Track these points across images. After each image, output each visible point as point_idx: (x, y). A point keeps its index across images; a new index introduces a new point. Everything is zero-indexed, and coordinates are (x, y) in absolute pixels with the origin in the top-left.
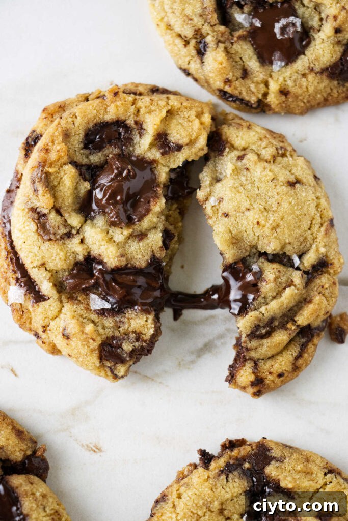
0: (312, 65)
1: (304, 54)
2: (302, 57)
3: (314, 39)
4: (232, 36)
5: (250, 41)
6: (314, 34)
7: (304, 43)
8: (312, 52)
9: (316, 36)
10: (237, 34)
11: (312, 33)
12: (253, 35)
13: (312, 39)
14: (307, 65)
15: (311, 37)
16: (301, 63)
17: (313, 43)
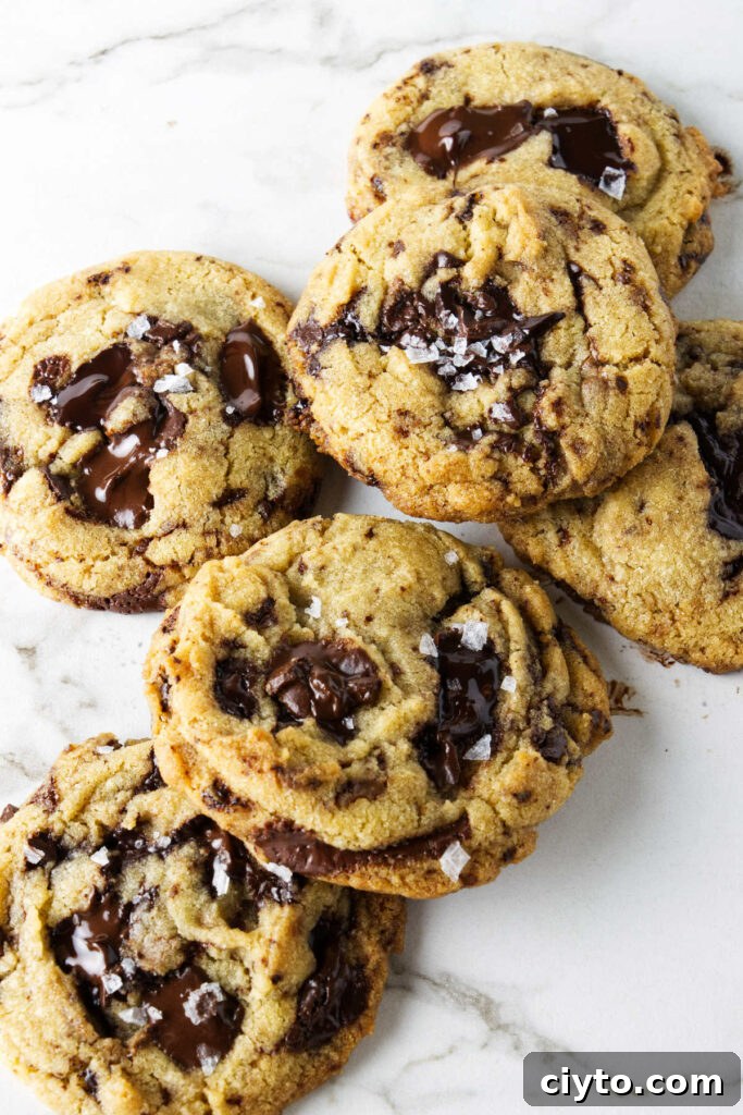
0: (259, 1045)
1: (242, 1033)
2: (240, 1037)
3: (248, 1005)
4: (126, 1046)
5: (156, 1045)
6: (244, 998)
7: (235, 1018)
8: (251, 1025)
9: (248, 999)
10: (132, 1041)
11: (241, 996)
12: (155, 1036)
13: (245, 1005)
14: (252, 1047)
15: (243, 1003)
16: (243, 1047)
17: (248, 1011)
